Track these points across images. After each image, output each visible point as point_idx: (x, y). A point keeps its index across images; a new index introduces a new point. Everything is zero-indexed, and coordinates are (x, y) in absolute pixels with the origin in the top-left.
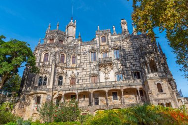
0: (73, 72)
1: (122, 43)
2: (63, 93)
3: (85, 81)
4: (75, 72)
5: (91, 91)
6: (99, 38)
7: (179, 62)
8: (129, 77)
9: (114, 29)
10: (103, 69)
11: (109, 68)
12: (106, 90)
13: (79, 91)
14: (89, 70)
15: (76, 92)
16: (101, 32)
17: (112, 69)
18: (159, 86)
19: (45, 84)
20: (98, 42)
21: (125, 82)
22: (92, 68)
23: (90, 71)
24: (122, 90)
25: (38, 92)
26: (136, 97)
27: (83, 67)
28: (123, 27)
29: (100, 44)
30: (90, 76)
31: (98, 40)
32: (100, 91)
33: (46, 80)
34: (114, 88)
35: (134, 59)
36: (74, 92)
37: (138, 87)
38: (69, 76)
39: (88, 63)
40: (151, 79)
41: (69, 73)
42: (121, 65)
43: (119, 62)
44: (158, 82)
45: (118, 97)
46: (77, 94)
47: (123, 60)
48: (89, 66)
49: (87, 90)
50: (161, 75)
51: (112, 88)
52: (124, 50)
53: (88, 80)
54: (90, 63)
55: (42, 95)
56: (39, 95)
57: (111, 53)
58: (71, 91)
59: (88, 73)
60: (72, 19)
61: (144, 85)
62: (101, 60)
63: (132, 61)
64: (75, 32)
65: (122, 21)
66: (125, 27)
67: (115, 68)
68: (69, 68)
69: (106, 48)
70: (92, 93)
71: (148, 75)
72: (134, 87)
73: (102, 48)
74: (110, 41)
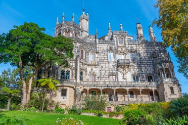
0: (92, 69)
1: (138, 47)
2: (88, 88)
3: (105, 79)
4: (94, 69)
5: (114, 89)
6: (117, 38)
7: (180, 71)
8: (144, 79)
9: (122, 27)
10: (121, 70)
11: (127, 69)
12: (128, 89)
13: (103, 88)
14: (107, 69)
15: (100, 88)
16: (118, 33)
17: (130, 70)
18: (172, 89)
19: (67, 78)
20: (116, 43)
21: (143, 84)
22: (111, 67)
23: (109, 70)
24: (141, 90)
25: (65, 85)
26: (149, 97)
27: (101, 65)
28: (139, 32)
29: (117, 45)
30: (109, 75)
31: (116, 41)
32: (121, 89)
33: (68, 74)
34: (134, 88)
35: (148, 63)
36: (98, 88)
37: (153, 89)
38: (88, 73)
39: (107, 63)
40: (166, 83)
41: (89, 69)
42: (137, 67)
43: (135, 65)
44: (171, 86)
45: (135, 96)
46: (101, 90)
47: (139, 64)
48: (108, 65)
49: (110, 88)
50: (173, 81)
51: (132, 88)
52: (139, 54)
53: (108, 79)
54: (108, 62)
55: (68, 88)
56: (65, 88)
57: (128, 55)
58: (95, 87)
59: (107, 72)
60: (84, 10)
61: (158, 87)
62: (121, 61)
63: (146, 65)
64: (88, 27)
65: (138, 25)
66: (141, 32)
67: (132, 70)
68: (88, 65)
69: (123, 50)
70: (115, 90)
71: (164, 80)
72: (150, 88)
73: (120, 49)
74: (127, 43)
